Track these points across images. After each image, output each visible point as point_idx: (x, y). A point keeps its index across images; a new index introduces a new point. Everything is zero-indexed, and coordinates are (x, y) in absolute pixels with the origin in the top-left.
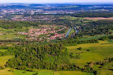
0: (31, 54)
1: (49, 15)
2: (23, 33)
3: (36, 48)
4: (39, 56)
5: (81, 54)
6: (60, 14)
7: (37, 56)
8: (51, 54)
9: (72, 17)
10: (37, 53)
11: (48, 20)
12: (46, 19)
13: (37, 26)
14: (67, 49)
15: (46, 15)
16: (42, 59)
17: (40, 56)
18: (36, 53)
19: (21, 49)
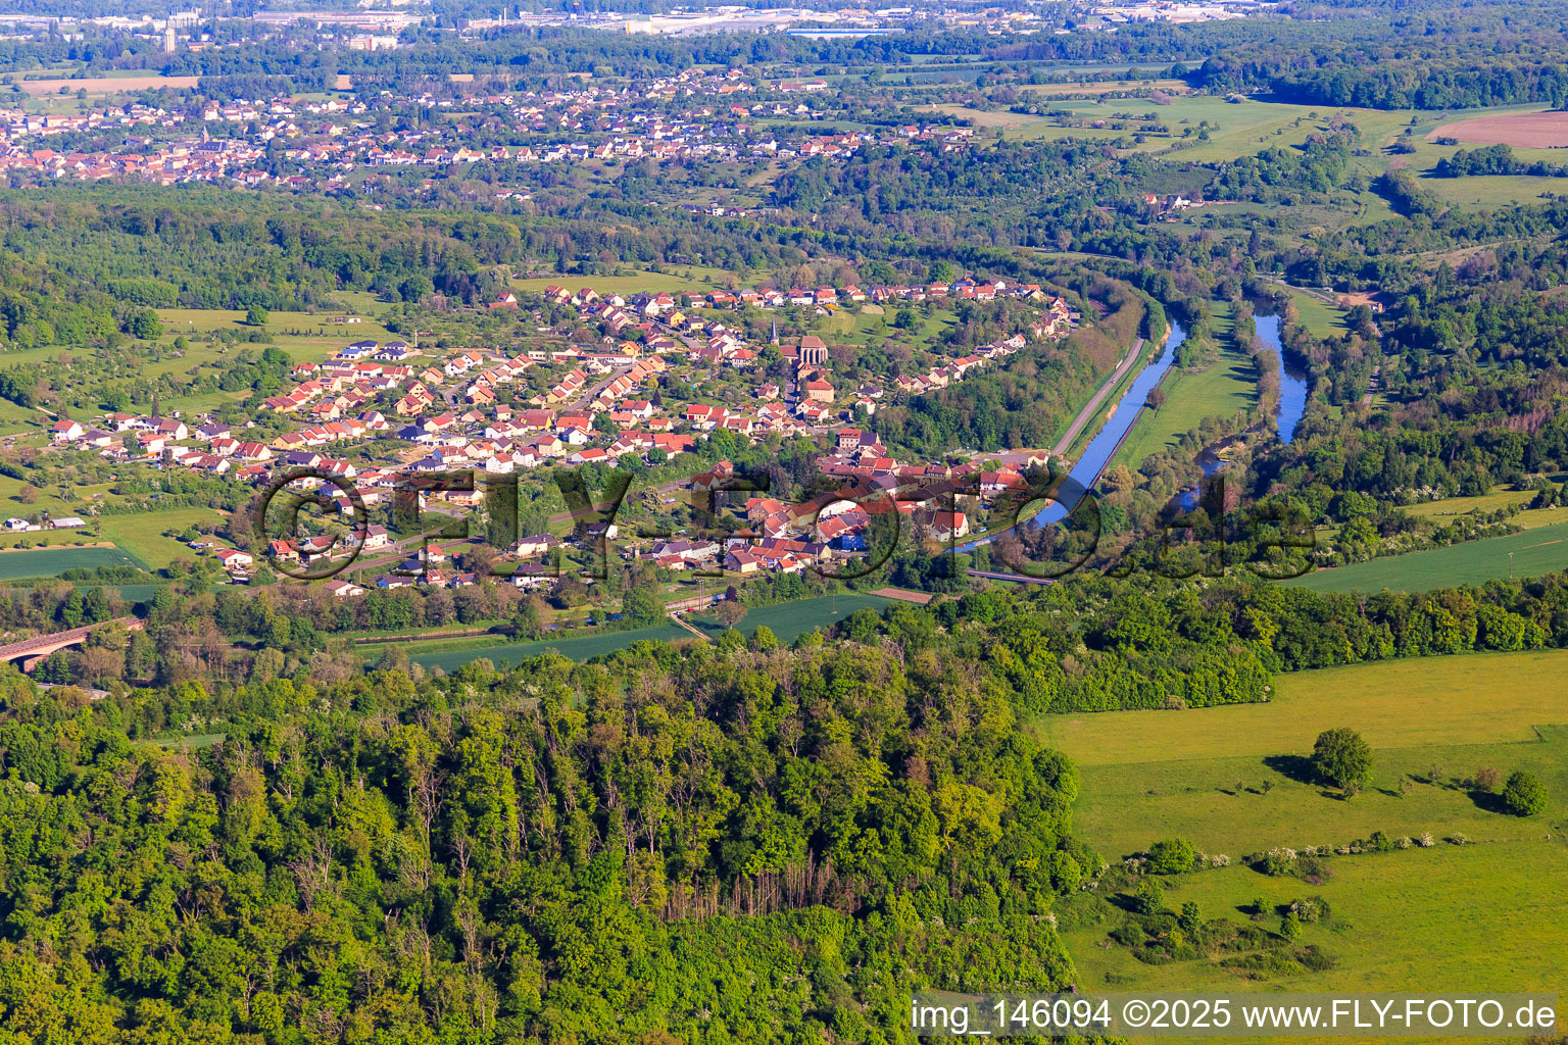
0: (319, 876)
1: (715, 53)
2: (174, 444)
3: (419, 748)
4: (468, 920)
5: (1348, 880)
6: (953, 45)
7: (437, 921)
8: (720, 864)
9: (1206, 107)
10: (443, 852)
11: (696, 172)
12: (664, 142)
13: (455, 286)
14: (1051, 772)
15: (664, 55)
16: (528, 983)
17: (494, 906)
18: (414, 849)
19: (114, 779)
